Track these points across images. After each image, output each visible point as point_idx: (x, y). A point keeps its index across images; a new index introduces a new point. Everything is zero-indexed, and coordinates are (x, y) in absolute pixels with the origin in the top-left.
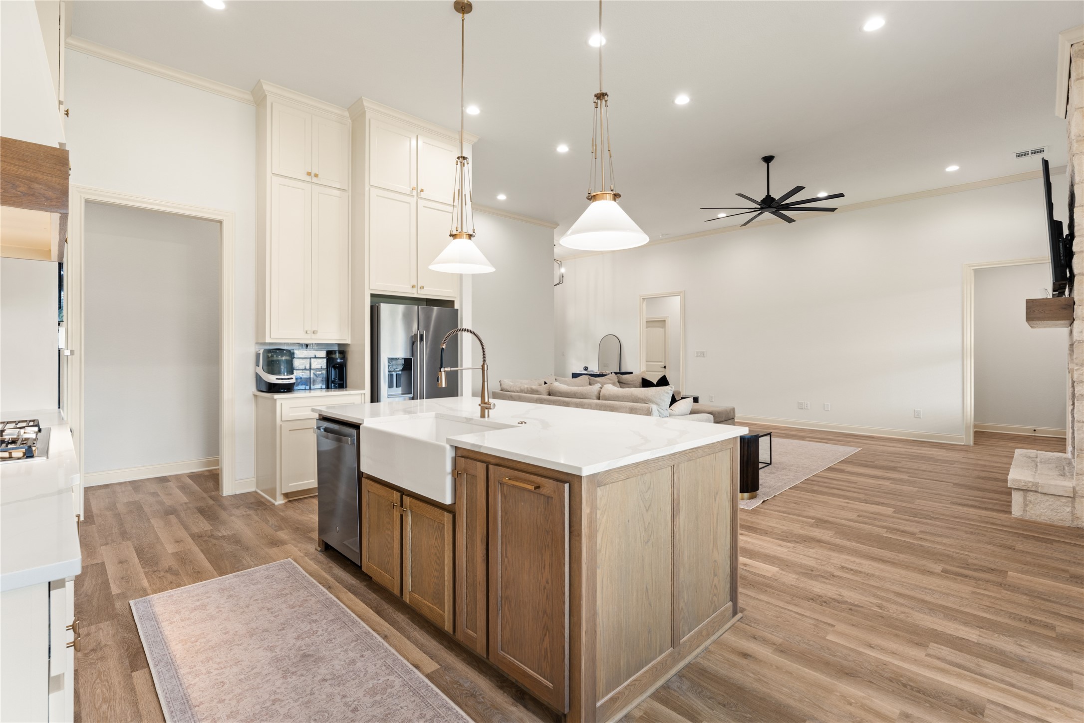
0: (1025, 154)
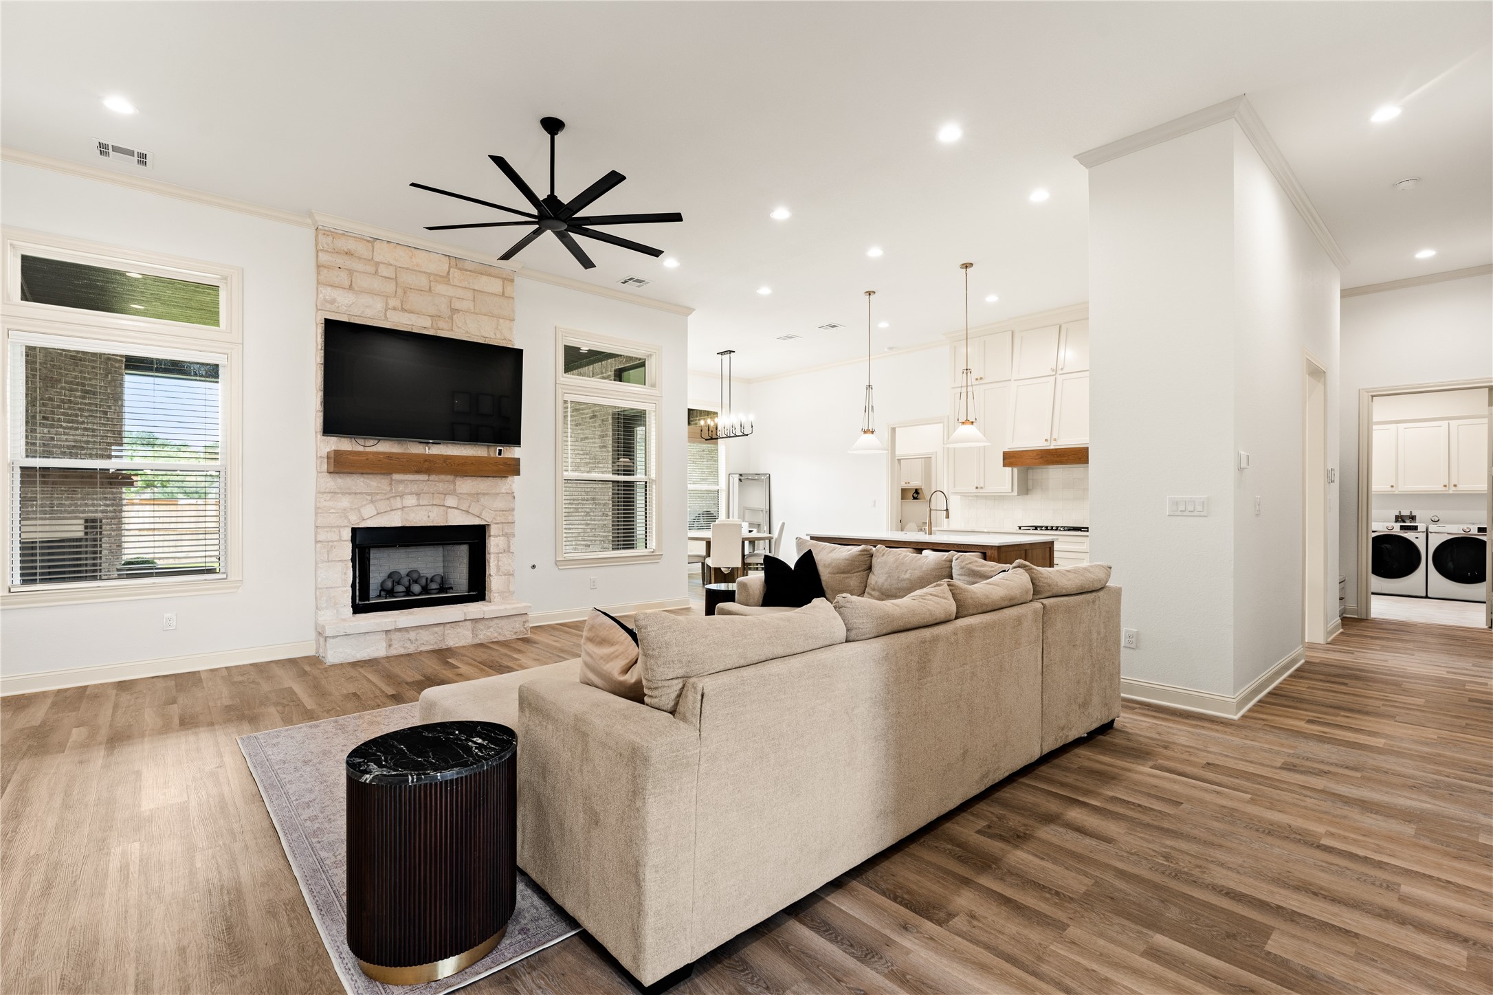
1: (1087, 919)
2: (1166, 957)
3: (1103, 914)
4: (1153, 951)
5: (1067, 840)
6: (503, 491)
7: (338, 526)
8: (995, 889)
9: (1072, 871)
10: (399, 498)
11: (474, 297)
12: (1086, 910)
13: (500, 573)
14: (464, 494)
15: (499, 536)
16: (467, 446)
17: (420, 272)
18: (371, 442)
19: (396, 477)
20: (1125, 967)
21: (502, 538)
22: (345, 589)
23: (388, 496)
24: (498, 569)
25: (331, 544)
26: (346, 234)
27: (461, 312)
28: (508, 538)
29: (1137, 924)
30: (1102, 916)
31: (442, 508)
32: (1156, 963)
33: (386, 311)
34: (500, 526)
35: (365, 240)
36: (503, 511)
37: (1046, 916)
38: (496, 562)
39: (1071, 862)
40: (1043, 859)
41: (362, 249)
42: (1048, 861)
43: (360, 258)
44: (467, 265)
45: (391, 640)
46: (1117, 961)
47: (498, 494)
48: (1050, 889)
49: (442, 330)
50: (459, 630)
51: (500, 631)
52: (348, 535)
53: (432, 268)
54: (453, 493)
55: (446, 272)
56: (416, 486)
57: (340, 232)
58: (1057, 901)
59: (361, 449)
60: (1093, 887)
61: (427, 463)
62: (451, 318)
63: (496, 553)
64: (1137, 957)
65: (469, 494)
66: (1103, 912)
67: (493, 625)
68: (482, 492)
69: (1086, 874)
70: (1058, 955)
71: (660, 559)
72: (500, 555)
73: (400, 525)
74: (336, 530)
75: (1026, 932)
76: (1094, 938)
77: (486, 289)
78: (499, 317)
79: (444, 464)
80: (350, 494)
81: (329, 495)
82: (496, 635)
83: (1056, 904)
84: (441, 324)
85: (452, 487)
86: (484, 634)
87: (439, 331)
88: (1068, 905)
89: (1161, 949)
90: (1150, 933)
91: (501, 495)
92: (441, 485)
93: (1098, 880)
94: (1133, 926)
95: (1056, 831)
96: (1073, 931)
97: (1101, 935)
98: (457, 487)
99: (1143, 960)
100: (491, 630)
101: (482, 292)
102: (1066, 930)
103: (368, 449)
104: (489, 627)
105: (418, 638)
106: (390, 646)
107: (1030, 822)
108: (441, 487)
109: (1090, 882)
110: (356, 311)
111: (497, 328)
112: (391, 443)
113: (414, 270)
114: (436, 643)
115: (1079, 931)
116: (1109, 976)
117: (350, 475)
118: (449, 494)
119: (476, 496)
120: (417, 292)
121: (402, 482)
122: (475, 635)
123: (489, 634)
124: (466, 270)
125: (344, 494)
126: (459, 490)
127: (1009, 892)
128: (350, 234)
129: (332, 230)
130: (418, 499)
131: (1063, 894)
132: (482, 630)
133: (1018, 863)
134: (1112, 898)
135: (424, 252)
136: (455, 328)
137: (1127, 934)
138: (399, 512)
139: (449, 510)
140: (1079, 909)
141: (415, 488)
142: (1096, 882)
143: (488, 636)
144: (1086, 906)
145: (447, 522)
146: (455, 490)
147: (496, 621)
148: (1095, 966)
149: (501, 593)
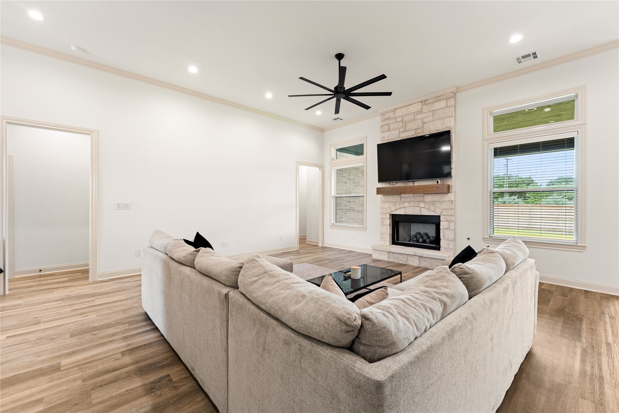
0: (341, 119)
1: (78, 389)
2: (33, 405)
3: (73, 396)
4: (39, 402)
5: (131, 408)
6: (446, 200)
7: (385, 213)
8: (124, 369)
9: (108, 398)
10: (403, 203)
11: (433, 114)
12: (82, 391)
13: (445, 239)
14: (428, 201)
15: (445, 221)
16: (429, 181)
17: (411, 113)
18: (394, 183)
19: (402, 195)
20: (48, 389)
21: (446, 222)
22: (387, 235)
23: (400, 203)
24: (444, 237)
25: (383, 219)
26: (387, 112)
27: (427, 123)
28: (449, 222)
29: (55, 405)
30: (73, 395)
31: (419, 207)
32: (36, 400)
33: (399, 133)
34: (445, 216)
35: (392, 111)
36: (446, 209)
37: (94, 378)
38: (443, 233)
39: (114, 401)
40: (127, 391)
41: (391, 115)
42: (124, 392)
43: (391, 119)
44: (430, 101)
45: (389, 256)
46: (52, 388)
47: (444, 201)
48: (106, 385)
49: (419, 133)
50: (413, 259)
51: (431, 264)
52: (388, 216)
53: (415, 110)
54: (423, 201)
55: (421, 109)
56: (409, 199)
57: (386, 112)
58: (98, 384)
59: (392, 186)
60: (90, 401)
61: (404, 190)
62: (423, 127)
63: (443, 229)
64: (45, 395)
65: (430, 201)
66: (74, 397)
67: (428, 260)
68: (436, 201)
69: (100, 403)
70: (76, 374)
71: (584, 250)
72: (445, 230)
73: (404, 214)
74: (385, 214)
75: (95, 370)
76: (68, 387)
77: (438, 108)
78: (444, 118)
79: (411, 190)
80: (388, 202)
81: (383, 203)
82: (429, 265)
83: (97, 383)
84: (419, 131)
85: (423, 199)
86: (424, 264)
87: (418, 134)
88: (91, 387)
89: (37, 405)
90: (46, 407)
91: (445, 202)
92: (418, 198)
93: (92, 406)
94: (56, 403)
95: (144, 407)
96: (80, 382)
97: (67, 390)
98: (425, 199)
99: (42, 396)
100: (427, 263)
101: (437, 110)
102: (82, 381)
103: (394, 186)
104: (426, 261)
105: (398, 258)
106: (389, 257)
107: (161, 399)
108: (419, 199)
109: (94, 402)
110: (390, 138)
111: (443, 124)
112: (401, 183)
113: (409, 114)
114: (405, 261)
115: (77, 384)
116: (52, 383)
117: (389, 196)
118: (422, 202)
119: (433, 203)
120: (410, 122)
121: (405, 197)
122: (420, 263)
123: (426, 264)
124: (429, 104)
125: (387, 202)
126: (426, 200)
127: (118, 372)
128: (388, 112)
129: (383, 113)
130: (409, 204)
131: (99, 388)
132: (423, 262)
133: (133, 381)
134: (76, 404)
135: (412, 105)
136: (425, 131)
137: (56, 398)
138: (403, 209)
139: (422, 208)
140: (85, 389)
141: (409, 200)
142: (91, 404)
143: (426, 265)
144: (84, 393)
145: (421, 213)
146: (424, 200)
147: (429, 259)
148: (60, 381)
149: (445, 248)
